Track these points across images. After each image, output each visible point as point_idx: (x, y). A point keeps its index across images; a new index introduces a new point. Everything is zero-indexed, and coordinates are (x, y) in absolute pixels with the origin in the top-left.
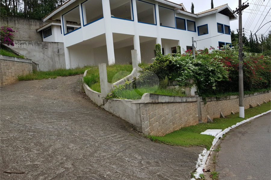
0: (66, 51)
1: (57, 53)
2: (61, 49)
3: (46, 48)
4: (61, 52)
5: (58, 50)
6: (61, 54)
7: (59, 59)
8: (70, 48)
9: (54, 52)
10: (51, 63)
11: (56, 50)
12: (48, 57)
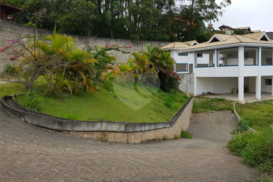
0: (195, 80)
1: (189, 82)
2: (192, 78)
3: (183, 78)
4: (192, 81)
5: (190, 79)
6: (192, 82)
7: (190, 86)
8: (198, 78)
9: (187, 81)
10: (186, 89)
11: (189, 79)
12: (184, 85)
